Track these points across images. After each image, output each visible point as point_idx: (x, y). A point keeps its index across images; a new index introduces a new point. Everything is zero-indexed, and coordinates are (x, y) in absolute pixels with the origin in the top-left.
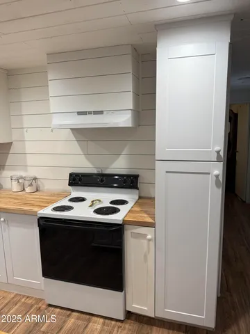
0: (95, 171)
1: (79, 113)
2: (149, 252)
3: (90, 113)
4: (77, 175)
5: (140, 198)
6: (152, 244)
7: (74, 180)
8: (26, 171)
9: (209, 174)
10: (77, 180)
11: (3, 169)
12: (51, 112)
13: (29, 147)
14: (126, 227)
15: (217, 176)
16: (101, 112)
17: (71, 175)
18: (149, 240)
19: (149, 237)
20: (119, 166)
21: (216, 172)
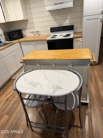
0: (58, 26)
1: (55, 4)
2: (80, 45)
3: (59, 4)
4: (53, 28)
5: (74, 33)
6: (82, 43)
7: (52, 30)
8: (34, 29)
9: (99, 18)
10: (53, 30)
11: (26, 30)
12: (45, 5)
13: (35, 20)
14: (74, 39)
15: (101, 19)
16: (62, 3)
17: (51, 28)
18: (81, 41)
19: (81, 40)
20: (67, 23)
21: (101, 18)
